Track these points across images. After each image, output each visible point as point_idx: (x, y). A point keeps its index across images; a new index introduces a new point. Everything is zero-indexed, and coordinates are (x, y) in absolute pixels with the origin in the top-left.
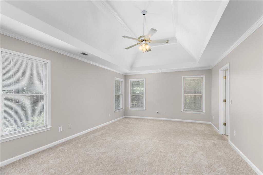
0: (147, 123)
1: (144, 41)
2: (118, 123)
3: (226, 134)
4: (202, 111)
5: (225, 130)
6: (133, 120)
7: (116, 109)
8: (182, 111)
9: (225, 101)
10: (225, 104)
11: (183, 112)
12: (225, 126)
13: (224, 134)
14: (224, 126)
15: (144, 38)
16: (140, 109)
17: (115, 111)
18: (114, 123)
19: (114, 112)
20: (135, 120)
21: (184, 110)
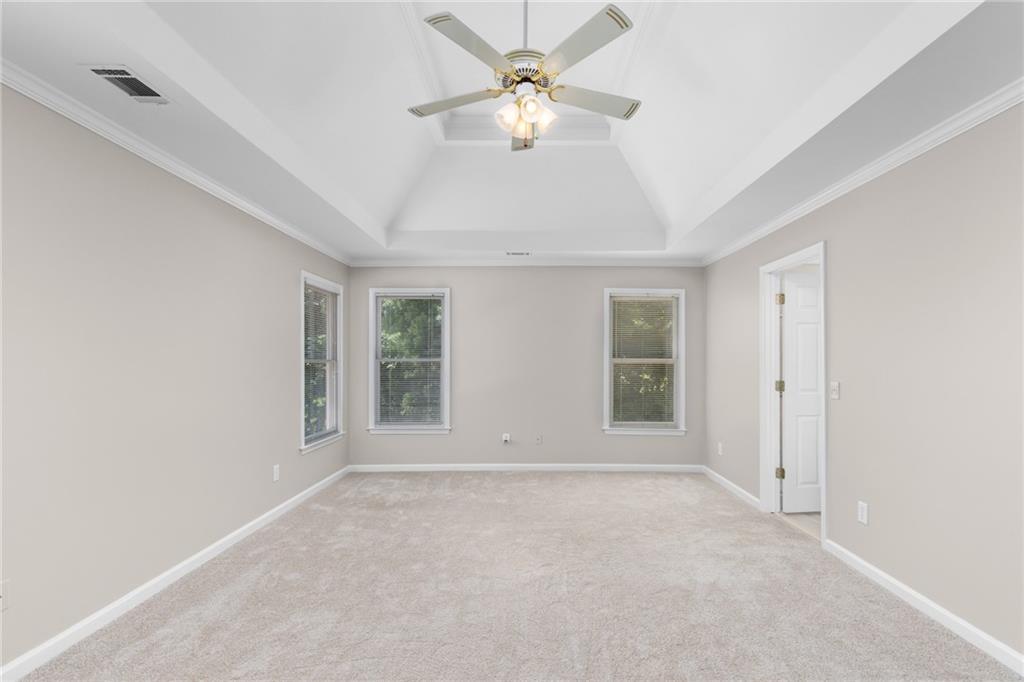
0: (473, 496)
1: (526, 79)
2: (329, 509)
3: (784, 510)
4: (676, 427)
5: (781, 492)
6: (396, 482)
7: (307, 434)
8: (604, 428)
9: (781, 386)
10: (781, 396)
11: (607, 432)
12: (781, 483)
13: (779, 510)
14: (778, 480)
15: (534, 66)
16: (425, 427)
17: (303, 447)
18: (302, 510)
19: (301, 450)
20: (404, 482)
21: (611, 426)
